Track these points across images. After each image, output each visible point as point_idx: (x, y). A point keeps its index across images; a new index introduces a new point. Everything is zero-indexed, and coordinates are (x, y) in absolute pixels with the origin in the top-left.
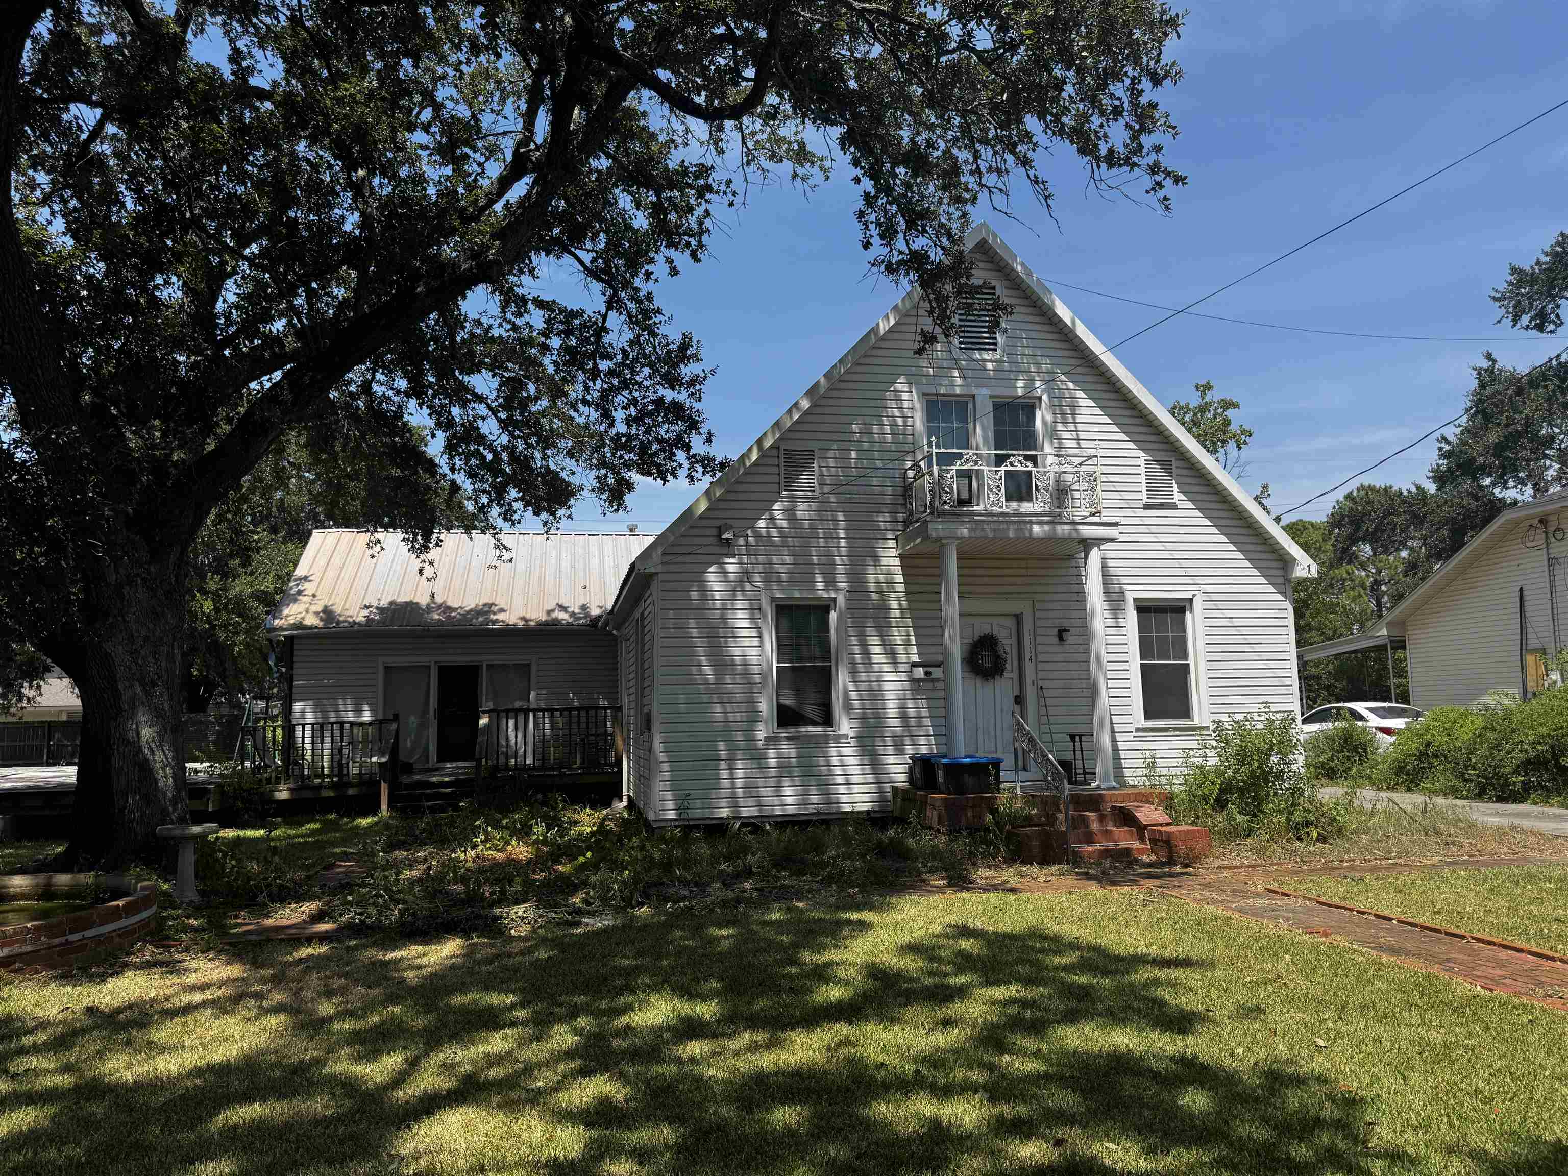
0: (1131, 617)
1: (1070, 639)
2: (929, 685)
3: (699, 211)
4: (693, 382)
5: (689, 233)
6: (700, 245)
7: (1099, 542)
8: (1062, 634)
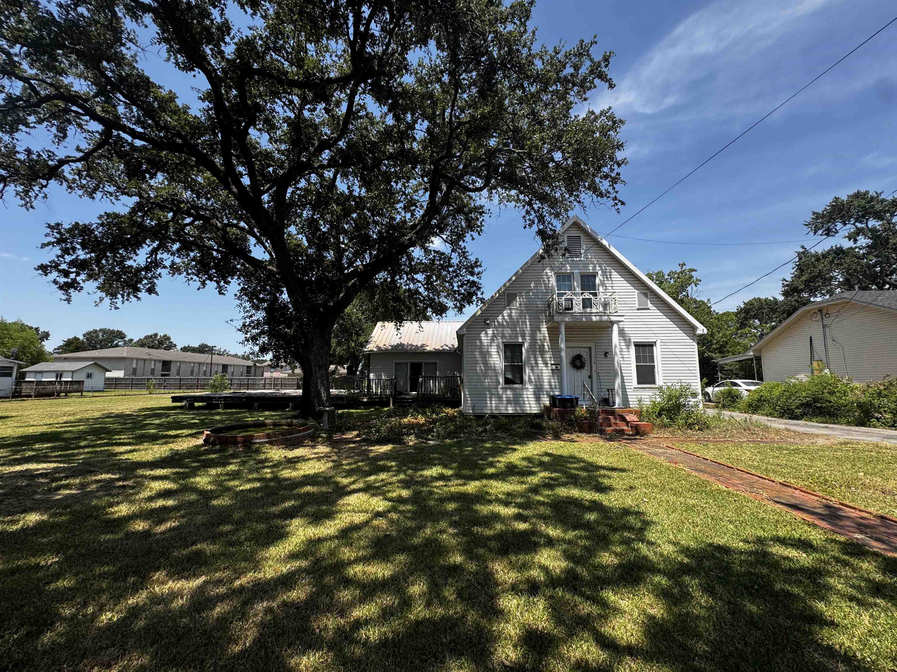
0: (633, 349)
1: (609, 356)
2: (557, 371)
3: (480, 220)
4: (478, 274)
5: (478, 227)
6: (481, 230)
7: (618, 322)
8: (606, 354)
